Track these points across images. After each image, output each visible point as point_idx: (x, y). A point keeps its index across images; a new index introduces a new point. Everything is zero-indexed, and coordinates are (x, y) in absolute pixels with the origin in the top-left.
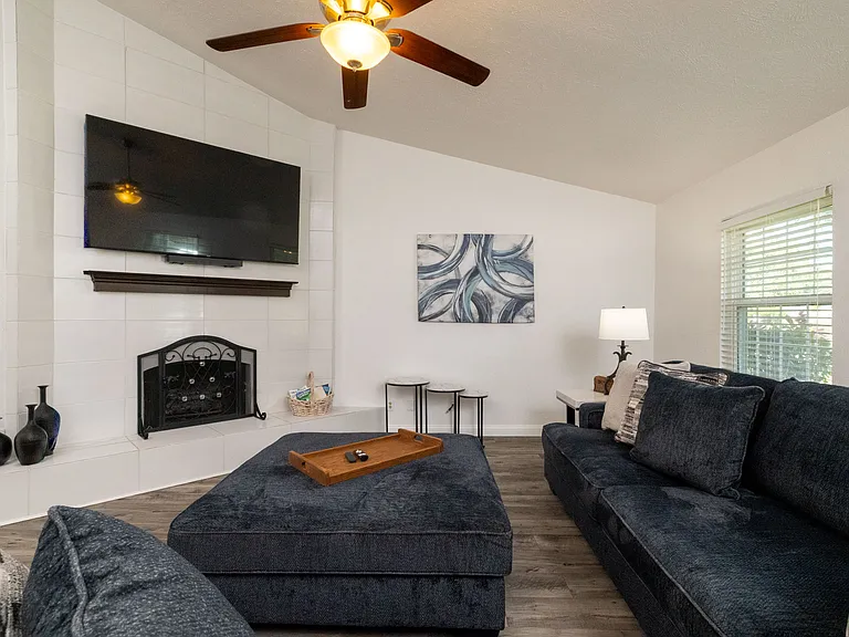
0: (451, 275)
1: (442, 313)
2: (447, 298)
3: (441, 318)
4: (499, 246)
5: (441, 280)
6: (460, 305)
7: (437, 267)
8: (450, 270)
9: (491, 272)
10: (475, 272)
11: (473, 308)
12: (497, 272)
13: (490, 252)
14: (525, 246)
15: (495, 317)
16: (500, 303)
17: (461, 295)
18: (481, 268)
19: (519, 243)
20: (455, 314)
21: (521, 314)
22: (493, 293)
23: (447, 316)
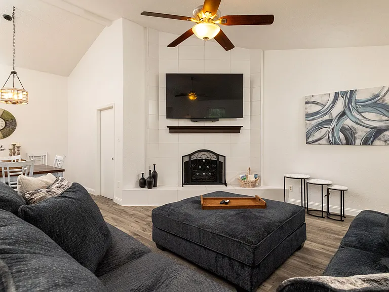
0: (327, 117)
1: (320, 139)
2: (323, 131)
3: (320, 142)
4: (359, 97)
5: (320, 120)
6: (333, 135)
7: (317, 113)
8: (326, 114)
9: (355, 113)
10: (343, 114)
11: (342, 136)
12: (360, 113)
13: (353, 101)
14: (382, 94)
15: (358, 142)
16: (361, 132)
17: (333, 128)
18: (347, 112)
19: (376, 92)
20: (329, 140)
21: (380, 139)
22: (356, 126)
23: (323, 141)
